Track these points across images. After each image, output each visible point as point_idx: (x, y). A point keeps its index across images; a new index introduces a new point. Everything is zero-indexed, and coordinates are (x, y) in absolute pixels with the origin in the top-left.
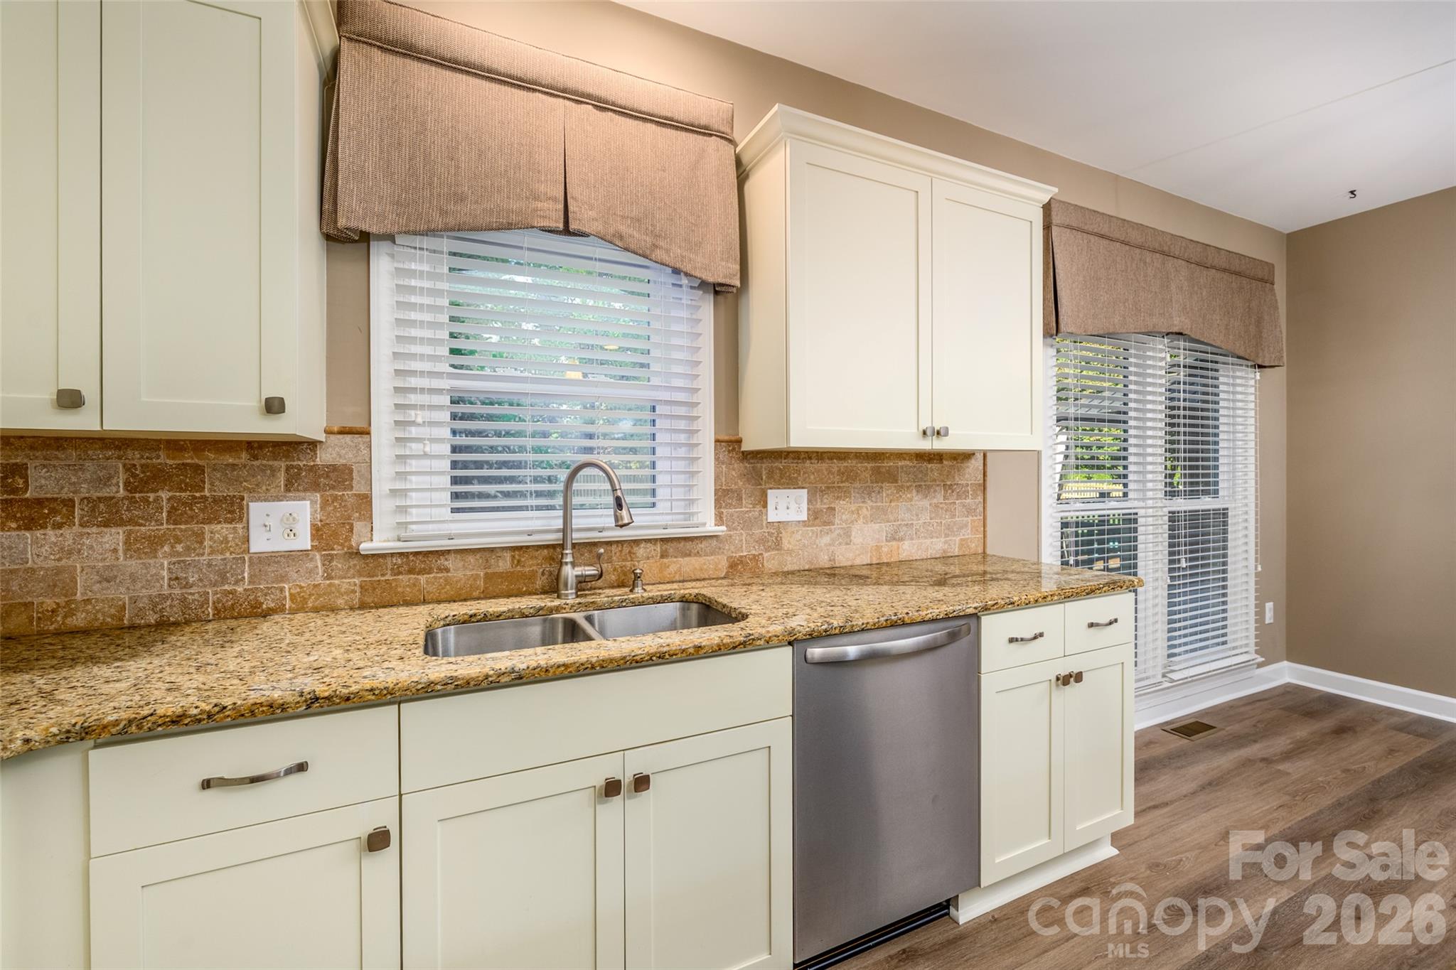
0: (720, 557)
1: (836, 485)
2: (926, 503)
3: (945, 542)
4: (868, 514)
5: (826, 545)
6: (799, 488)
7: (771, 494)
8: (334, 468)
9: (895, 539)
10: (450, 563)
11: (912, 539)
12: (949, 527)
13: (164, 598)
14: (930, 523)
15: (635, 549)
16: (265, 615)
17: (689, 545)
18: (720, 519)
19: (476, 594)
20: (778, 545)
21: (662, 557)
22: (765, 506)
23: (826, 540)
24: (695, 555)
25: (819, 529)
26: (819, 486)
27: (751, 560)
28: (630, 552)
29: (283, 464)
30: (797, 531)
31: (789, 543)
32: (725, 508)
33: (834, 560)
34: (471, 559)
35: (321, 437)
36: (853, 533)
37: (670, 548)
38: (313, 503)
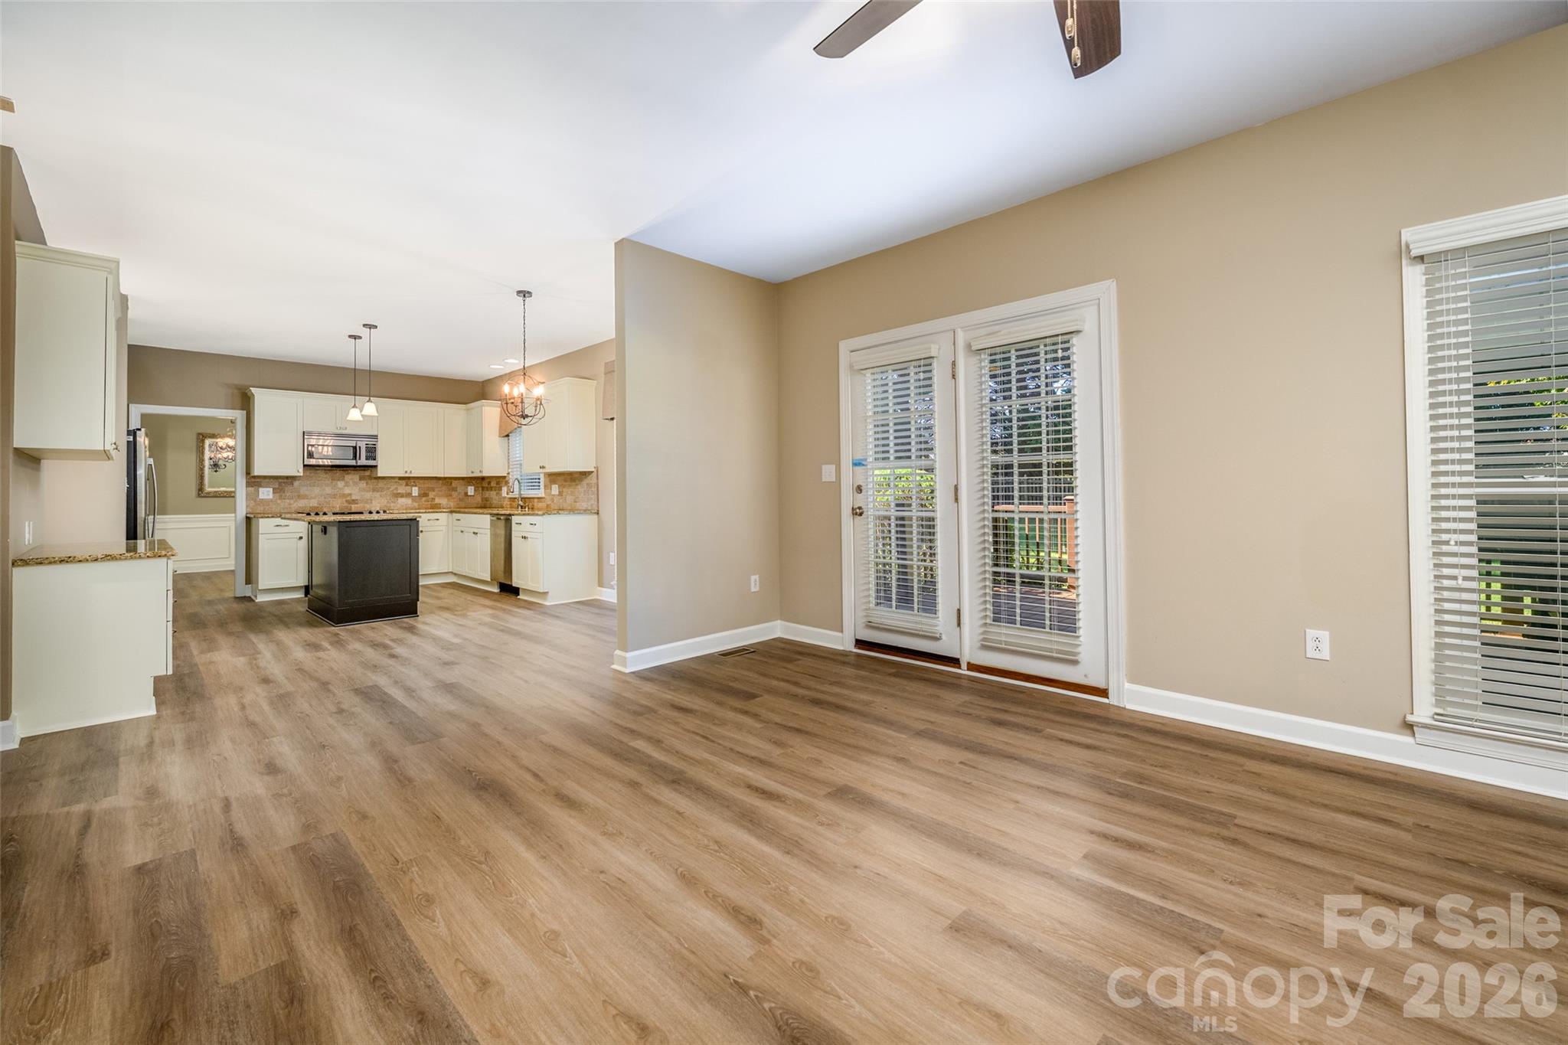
6: (557, 484)
8: (508, 481)
13: (498, 503)
15: (534, 500)
18: (545, 493)
20: (553, 501)
22: (551, 489)
23: (561, 501)
25: (560, 497)
27: (550, 505)
29: (504, 479)
30: (556, 498)
35: (506, 475)
38: (506, 488)
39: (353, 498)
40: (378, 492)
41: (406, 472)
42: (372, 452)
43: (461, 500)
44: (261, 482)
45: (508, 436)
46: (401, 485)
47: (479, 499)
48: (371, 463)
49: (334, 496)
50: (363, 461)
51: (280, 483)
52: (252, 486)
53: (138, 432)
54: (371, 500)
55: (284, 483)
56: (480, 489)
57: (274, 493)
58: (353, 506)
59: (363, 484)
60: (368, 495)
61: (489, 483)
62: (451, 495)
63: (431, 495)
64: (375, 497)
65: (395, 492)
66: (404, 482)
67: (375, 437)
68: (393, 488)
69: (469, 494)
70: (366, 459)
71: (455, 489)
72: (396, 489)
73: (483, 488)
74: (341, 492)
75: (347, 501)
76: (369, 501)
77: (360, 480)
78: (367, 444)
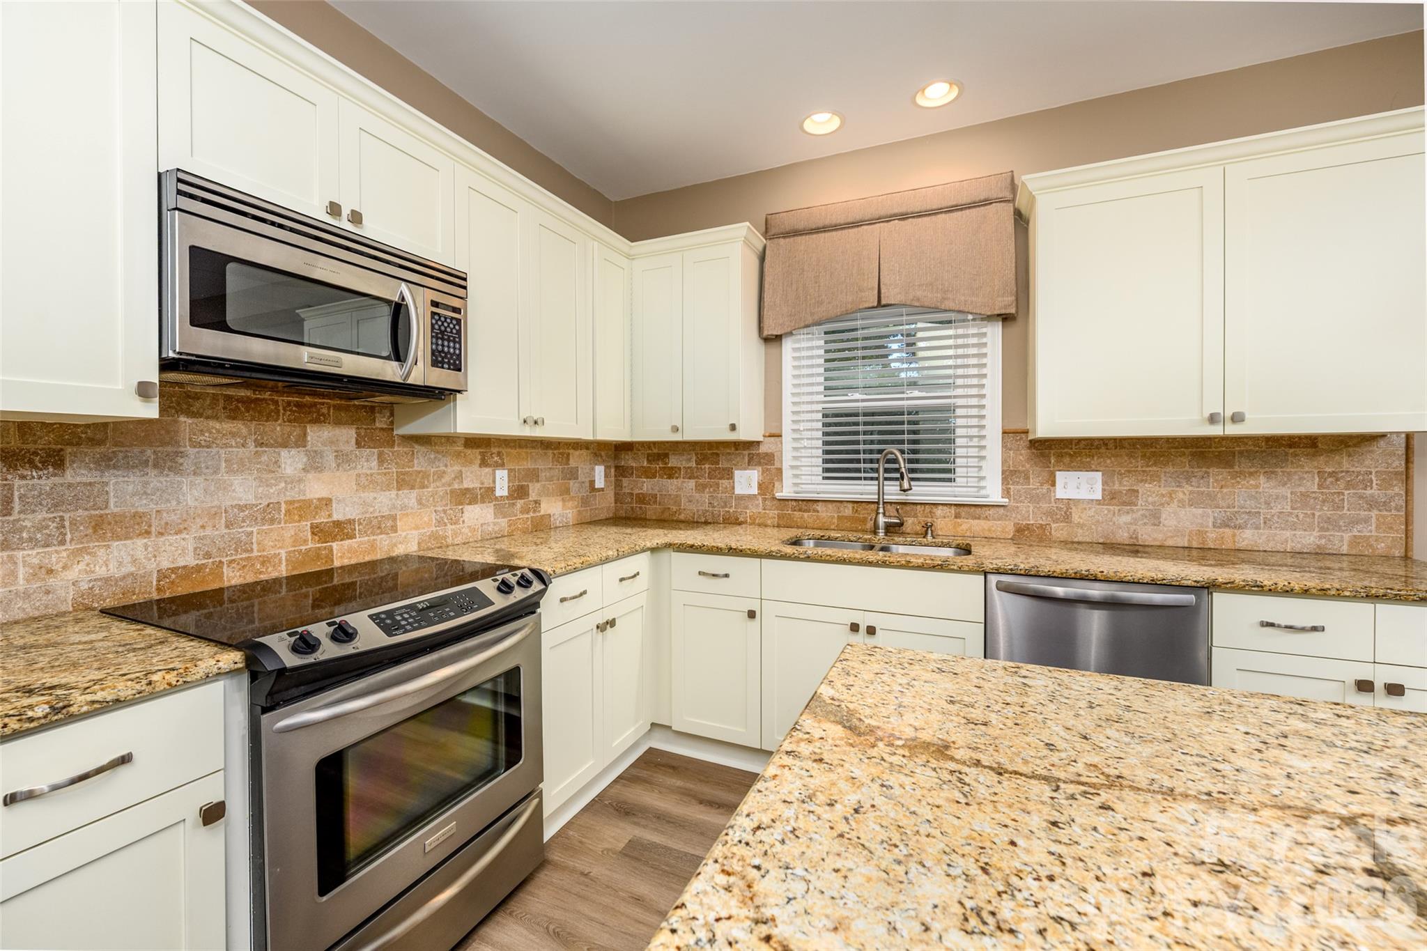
0: (1007, 523)
1: (1139, 469)
2: (1285, 491)
3: (1320, 537)
4: (1186, 498)
5: (1125, 523)
6: (1093, 471)
7: (1060, 476)
8: (767, 454)
9: (1228, 526)
10: (819, 507)
11: (1257, 528)
12: (1328, 520)
13: (707, 511)
14: (1291, 513)
15: (935, 510)
16: (740, 524)
17: (978, 510)
18: (1006, 492)
19: (833, 527)
20: (1067, 518)
22: (1054, 484)
23: (1126, 519)
24: (984, 519)
25: (1117, 508)
26: (1117, 469)
27: (1038, 528)
28: (930, 512)
29: (746, 452)
30: (1090, 509)
31: (1080, 517)
32: (1013, 484)
33: (1136, 538)
34: (830, 506)
35: (761, 439)
36: (1164, 516)
37: (963, 511)
38: (758, 471)
39: (335, 517)
40: (412, 488)
42: (450, 340)
43: (585, 502)
46: (471, 462)
47: (611, 497)
48: (439, 378)
49: (267, 514)
50: (420, 372)
54: (394, 518)
56: (613, 471)
58: (335, 545)
59: (368, 462)
60: (384, 501)
62: (568, 491)
63: (533, 491)
64: (404, 507)
65: (456, 486)
66: (475, 454)
67: (461, 280)
69: (597, 485)
70: (434, 363)
71: (573, 475)
72: (459, 476)
73: (622, 471)
74: (292, 495)
75: (316, 530)
76: (385, 524)
77: (358, 444)
78: (435, 304)
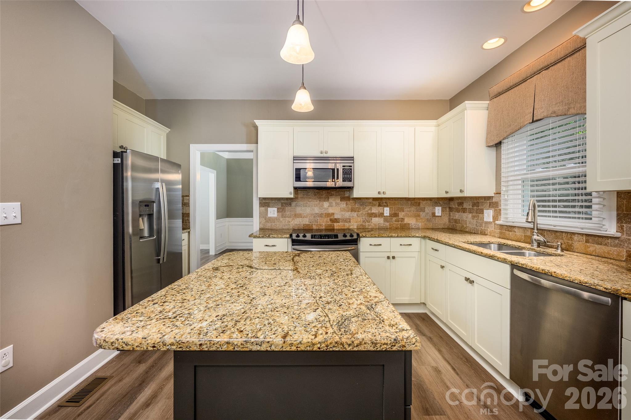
0: (621, 250)
8: (496, 202)
10: (516, 230)
13: (475, 228)
16: (486, 235)
18: (620, 229)
19: (522, 241)
21: (586, 242)
29: (488, 201)
32: (625, 223)
34: (521, 230)
35: (493, 195)
37: (590, 239)
38: (493, 211)
39: (335, 217)
40: (355, 212)
41: (379, 193)
42: (348, 174)
43: (428, 220)
44: (269, 203)
45: (498, 145)
46: (375, 205)
47: (446, 220)
48: (347, 184)
49: (321, 215)
50: (340, 183)
51: (282, 203)
52: (264, 207)
53: (124, 154)
54: (350, 219)
55: (285, 203)
56: (448, 209)
57: (278, 212)
58: (335, 224)
59: (343, 205)
60: (347, 215)
61: (461, 204)
62: (419, 216)
63: (401, 215)
64: (353, 217)
65: (369, 212)
66: (377, 203)
67: (352, 159)
68: (367, 208)
69: (436, 214)
70: (343, 181)
71: (423, 210)
72: (371, 209)
73: (451, 209)
74: (326, 212)
75: (331, 220)
76: (348, 220)
77: (341, 201)
78: (344, 166)
